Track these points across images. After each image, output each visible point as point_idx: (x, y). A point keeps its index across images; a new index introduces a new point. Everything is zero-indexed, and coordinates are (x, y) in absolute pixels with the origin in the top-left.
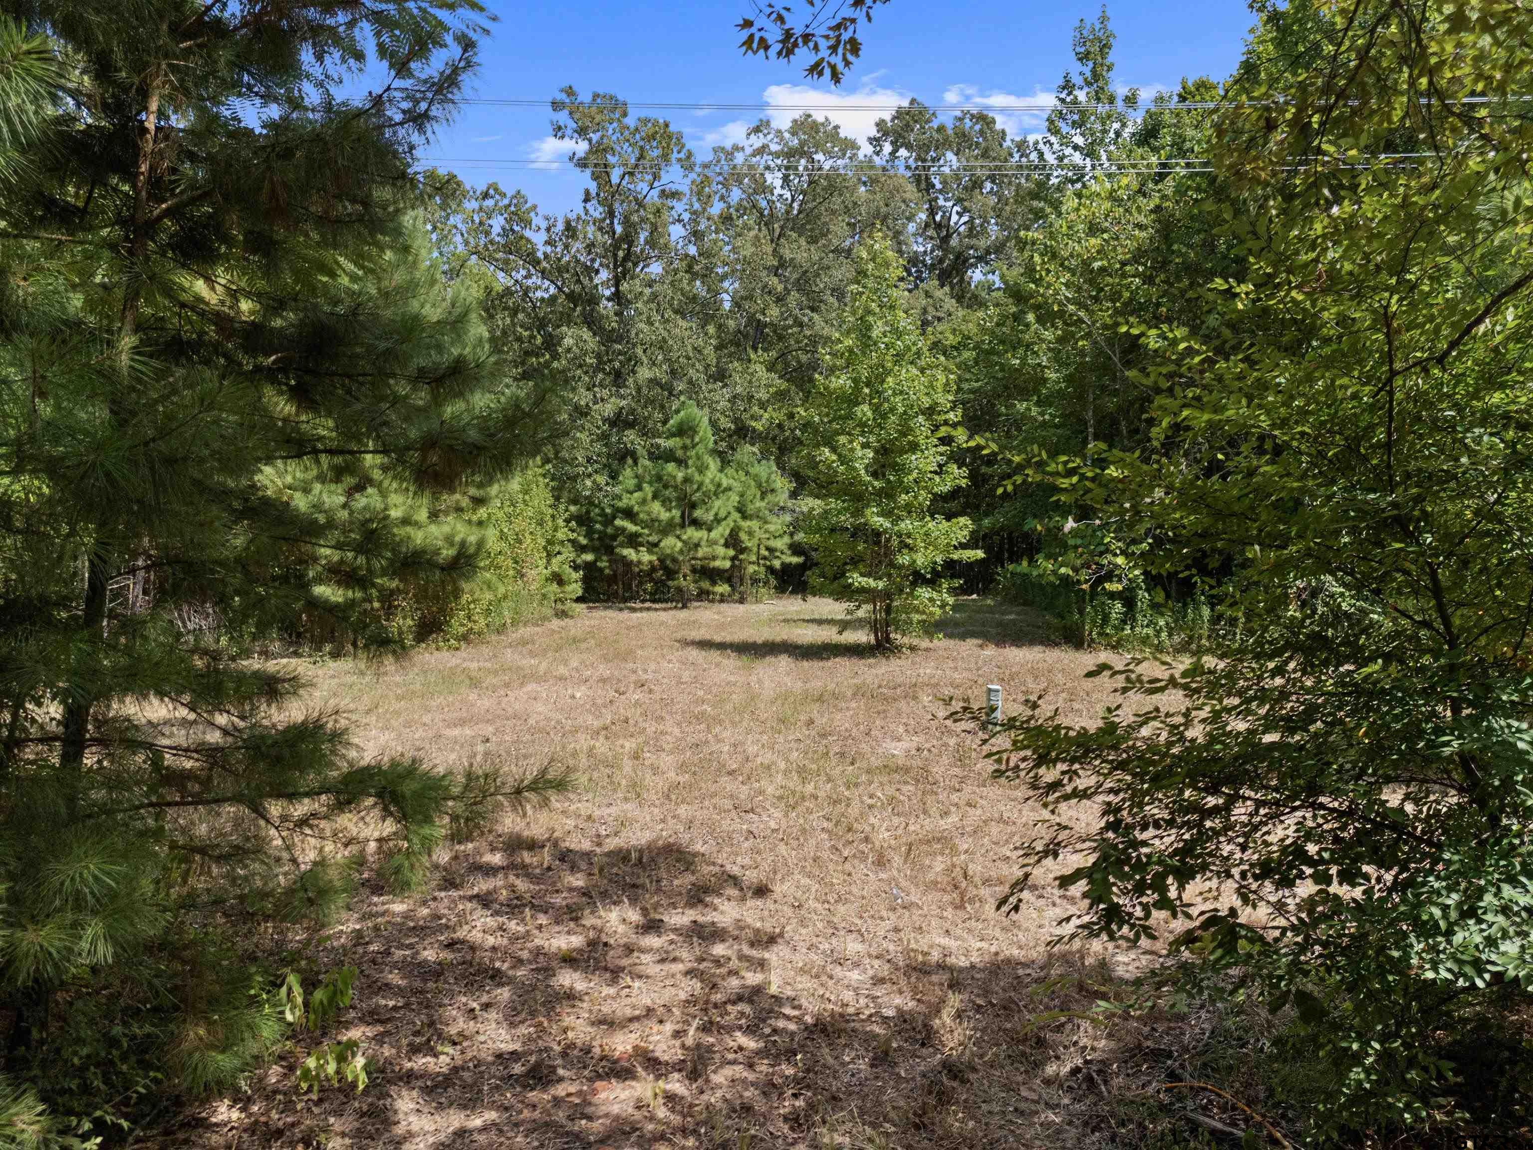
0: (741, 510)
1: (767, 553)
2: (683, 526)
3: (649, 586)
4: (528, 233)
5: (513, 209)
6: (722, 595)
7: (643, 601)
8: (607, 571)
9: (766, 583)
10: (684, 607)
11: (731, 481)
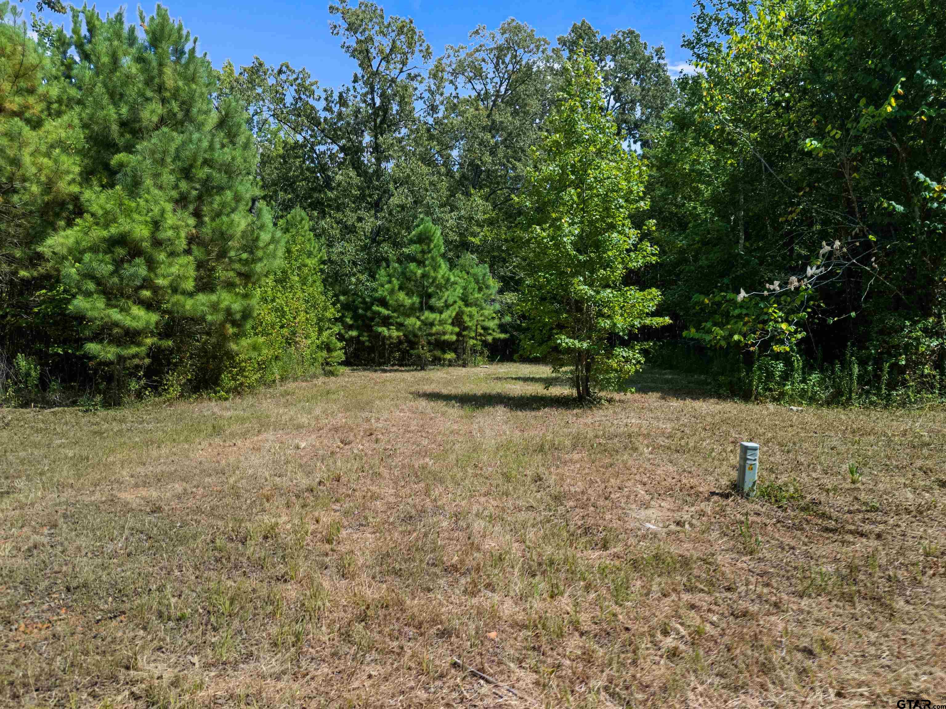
0: (465, 299)
1: (482, 331)
2: (421, 310)
3: (397, 354)
4: (311, 101)
5: (299, 81)
6: (450, 361)
7: (393, 365)
8: (367, 344)
9: (482, 353)
10: (423, 369)
11: (457, 278)
